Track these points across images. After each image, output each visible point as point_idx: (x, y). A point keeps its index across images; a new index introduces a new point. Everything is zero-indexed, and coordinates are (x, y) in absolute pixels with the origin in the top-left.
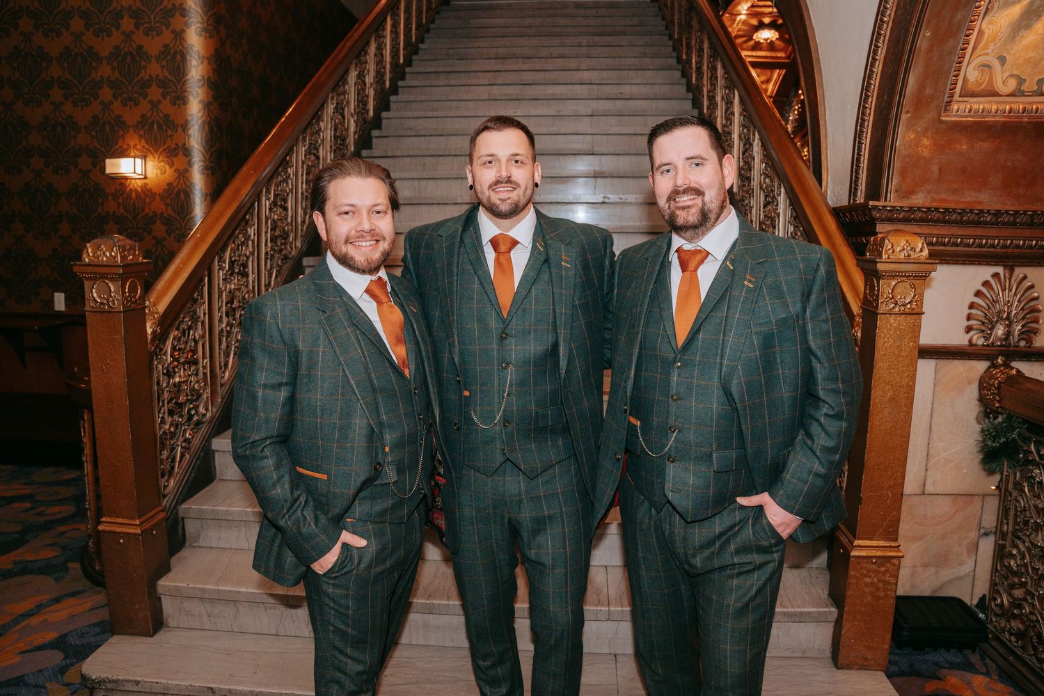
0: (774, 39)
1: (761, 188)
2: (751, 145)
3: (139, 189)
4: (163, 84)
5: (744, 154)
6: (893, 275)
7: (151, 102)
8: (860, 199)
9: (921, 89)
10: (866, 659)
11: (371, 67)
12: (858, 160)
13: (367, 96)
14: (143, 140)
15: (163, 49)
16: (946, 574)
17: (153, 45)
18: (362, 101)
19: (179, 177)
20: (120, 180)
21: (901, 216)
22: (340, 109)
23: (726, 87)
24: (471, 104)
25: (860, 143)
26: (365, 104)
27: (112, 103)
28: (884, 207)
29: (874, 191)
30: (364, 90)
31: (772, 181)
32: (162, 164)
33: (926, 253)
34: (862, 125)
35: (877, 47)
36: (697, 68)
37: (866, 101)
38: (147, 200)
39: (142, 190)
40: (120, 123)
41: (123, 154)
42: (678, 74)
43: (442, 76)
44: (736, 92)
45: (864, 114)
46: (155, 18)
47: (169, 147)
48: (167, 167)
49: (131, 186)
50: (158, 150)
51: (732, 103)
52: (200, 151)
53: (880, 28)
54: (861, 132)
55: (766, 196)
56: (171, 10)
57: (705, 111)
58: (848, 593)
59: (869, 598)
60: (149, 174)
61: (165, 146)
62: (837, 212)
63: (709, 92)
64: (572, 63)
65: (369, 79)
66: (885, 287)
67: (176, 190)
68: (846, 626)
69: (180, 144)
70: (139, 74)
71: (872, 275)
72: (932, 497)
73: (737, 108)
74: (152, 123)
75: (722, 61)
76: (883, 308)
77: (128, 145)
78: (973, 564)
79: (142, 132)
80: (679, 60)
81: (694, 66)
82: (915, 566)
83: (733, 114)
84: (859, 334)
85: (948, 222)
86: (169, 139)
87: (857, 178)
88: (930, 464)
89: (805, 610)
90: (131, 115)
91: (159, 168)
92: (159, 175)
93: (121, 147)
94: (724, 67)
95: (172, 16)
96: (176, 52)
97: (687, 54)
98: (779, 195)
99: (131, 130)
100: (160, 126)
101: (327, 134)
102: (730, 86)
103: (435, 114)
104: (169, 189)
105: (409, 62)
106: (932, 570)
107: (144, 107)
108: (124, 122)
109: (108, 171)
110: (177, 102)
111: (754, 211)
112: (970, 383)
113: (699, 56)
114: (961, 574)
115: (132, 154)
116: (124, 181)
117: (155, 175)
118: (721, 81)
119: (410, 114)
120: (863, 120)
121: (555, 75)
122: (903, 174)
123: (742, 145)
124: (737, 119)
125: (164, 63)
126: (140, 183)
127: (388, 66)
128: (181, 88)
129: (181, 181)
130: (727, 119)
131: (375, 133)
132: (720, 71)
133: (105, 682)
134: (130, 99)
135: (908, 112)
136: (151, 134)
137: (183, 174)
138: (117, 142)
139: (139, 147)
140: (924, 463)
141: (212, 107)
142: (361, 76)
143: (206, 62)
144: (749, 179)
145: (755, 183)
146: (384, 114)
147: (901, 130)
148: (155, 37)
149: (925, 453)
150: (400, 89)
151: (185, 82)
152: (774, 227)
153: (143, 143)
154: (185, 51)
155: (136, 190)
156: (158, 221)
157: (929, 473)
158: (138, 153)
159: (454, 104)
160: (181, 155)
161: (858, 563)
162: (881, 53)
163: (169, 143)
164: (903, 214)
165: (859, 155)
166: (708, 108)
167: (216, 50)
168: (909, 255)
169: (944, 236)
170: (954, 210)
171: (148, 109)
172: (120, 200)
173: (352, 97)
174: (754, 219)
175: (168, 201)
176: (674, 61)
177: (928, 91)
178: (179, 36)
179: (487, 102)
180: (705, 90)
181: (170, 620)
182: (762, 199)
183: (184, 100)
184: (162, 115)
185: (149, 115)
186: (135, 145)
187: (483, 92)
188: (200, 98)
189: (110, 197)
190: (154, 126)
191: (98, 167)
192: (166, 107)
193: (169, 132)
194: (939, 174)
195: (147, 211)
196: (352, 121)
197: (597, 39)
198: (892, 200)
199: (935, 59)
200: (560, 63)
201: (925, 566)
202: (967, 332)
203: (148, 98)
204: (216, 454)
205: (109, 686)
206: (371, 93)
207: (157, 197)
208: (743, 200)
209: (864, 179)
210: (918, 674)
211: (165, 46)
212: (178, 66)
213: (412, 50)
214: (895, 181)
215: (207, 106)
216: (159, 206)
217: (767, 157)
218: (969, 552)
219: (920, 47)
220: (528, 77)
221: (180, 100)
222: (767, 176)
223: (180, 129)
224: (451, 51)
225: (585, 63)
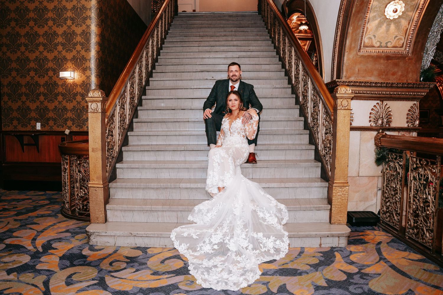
0: (307, 29)
1: (302, 80)
2: (299, 66)
3: (71, 83)
4: (82, 44)
5: (296, 69)
6: (342, 98)
7: (77, 51)
8: (334, 79)
9: (351, 44)
10: (340, 221)
11: (155, 39)
12: (333, 68)
13: (154, 50)
14: (73, 65)
15: (82, 32)
16: (368, 204)
17: (78, 30)
18: (153, 52)
19: (87, 79)
20: (64, 80)
21: (346, 84)
22: (147, 54)
23: (289, 46)
24: (192, 53)
25: (334, 62)
26: (154, 53)
27: (62, 51)
28: (341, 81)
29: (339, 77)
30: (153, 47)
31: (306, 77)
32: (81, 74)
33: (351, 91)
34: (334, 57)
35: (337, 32)
36: (278, 40)
37: (335, 49)
38: (75, 87)
39: (73, 84)
40: (65, 59)
41: (65, 70)
42: (270, 42)
43: (179, 43)
44: (293, 48)
45: (334, 53)
46: (80, 21)
47: (84, 67)
48: (83, 75)
49: (68, 82)
50: (79, 68)
51: (291, 52)
52: (95, 69)
53: (338, 26)
54: (334, 59)
55: (304, 83)
56: (86, 17)
57: (281, 56)
58: (333, 198)
59: (340, 200)
60: (75, 78)
61: (82, 67)
62: (327, 85)
63: (283, 48)
64: (230, 38)
65: (155, 43)
66: (339, 101)
67: (86, 83)
68: (333, 209)
69: (88, 67)
70: (73, 41)
71: (335, 98)
72: (362, 177)
73: (293, 53)
74: (77, 59)
75: (287, 37)
76: (339, 108)
77: (68, 67)
78: (376, 200)
79: (73, 62)
80: (271, 37)
81: (277, 39)
82: (357, 201)
83: (292, 56)
84: (333, 118)
85: (361, 86)
86: (84, 64)
87: (333, 74)
88: (360, 166)
89: (321, 206)
90: (69, 56)
91: (79, 75)
92: (80, 78)
93: (65, 67)
94: (288, 39)
95: (86, 20)
96: (87, 33)
97: (274, 35)
98: (308, 81)
99: (69, 61)
100: (80, 60)
101: (144, 63)
102: (291, 46)
103: (179, 57)
104: (83, 84)
105: (165, 38)
106: (363, 202)
107: (74, 53)
108: (67, 58)
109: (60, 76)
110: (87, 51)
111: (300, 89)
112: (372, 139)
113: (279, 36)
114: (373, 204)
115: (69, 70)
116: (65, 80)
117: (78, 78)
118: (287, 44)
119: (169, 57)
120: (334, 55)
121: (223, 43)
122: (347, 72)
123: (295, 66)
124: (293, 57)
125: (83, 37)
126: (72, 81)
127: (160, 39)
128: (89, 46)
129: (88, 80)
130: (290, 58)
131: (156, 64)
132: (287, 41)
133: (95, 233)
134: (69, 50)
135: (347, 52)
136: (77, 63)
137: (88, 77)
138: (63, 66)
139: (72, 67)
140: (358, 166)
141: (100, 53)
142: (152, 42)
143: (98, 36)
144: (298, 78)
145: (300, 79)
146: (159, 57)
147: (345, 58)
148: (79, 27)
149: (358, 162)
150: (163, 48)
151: (90, 44)
152: (307, 93)
153: (74, 66)
154: (91, 32)
155: (70, 84)
156: (79, 95)
157: (360, 169)
158: (72, 70)
159: (185, 53)
160: (88, 70)
161: (335, 188)
162: (339, 34)
163: (84, 66)
164: (347, 83)
165: (333, 66)
166: (283, 54)
167: (101, 32)
168: (346, 92)
169: (360, 91)
170: (363, 82)
171: (76, 53)
172: (64, 87)
173: (150, 50)
174: (300, 92)
175: (83, 87)
176: (269, 38)
177: (353, 45)
178: (88, 27)
179: (198, 53)
180: (281, 48)
181: (109, 219)
182: (303, 84)
183: (90, 50)
184: (81, 56)
185: (76, 56)
186: (71, 67)
187: (196, 49)
188: (96, 49)
189: (60, 86)
190: (78, 60)
191: (56, 75)
192: (83, 53)
193: (84, 62)
194: (358, 71)
195: (74, 91)
196: (150, 58)
197: (238, 29)
198: (344, 79)
199: (354, 35)
200: (224, 38)
201: (360, 201)
202: (370, 122)
203: (76, 50)
204: (117, 169)
205: (97, 234)
206: (155, 49)
207: (78, 86)
208: (296, 86)
209: (336, 74)
210: (358, 231)
211: (83, 30)
212: (88, 37)
213: (166, 33)
214: (344, 74)
215: (98, 52)
216: (79, 89)
217: (304, 69)
218: (374, 196)
219: (349, 32)
220: (213, 43)
221: (88, 50)
222: (304, 76)
223: (88, 61)
224: (181, 34)
225: (234, 38)
